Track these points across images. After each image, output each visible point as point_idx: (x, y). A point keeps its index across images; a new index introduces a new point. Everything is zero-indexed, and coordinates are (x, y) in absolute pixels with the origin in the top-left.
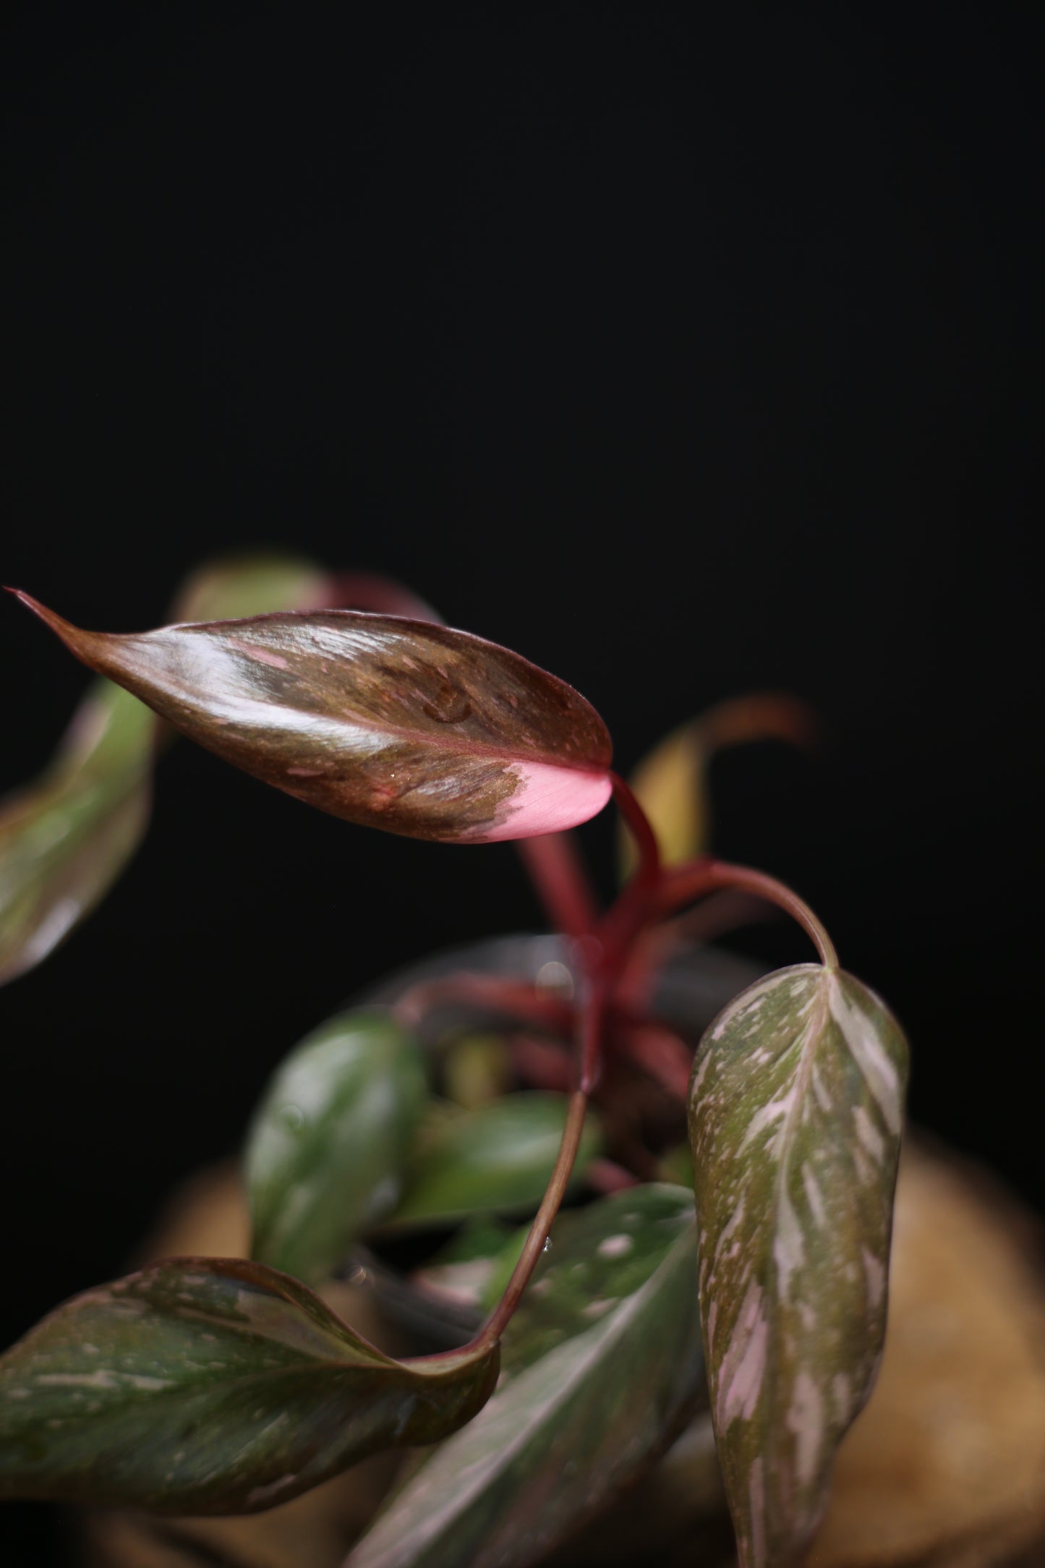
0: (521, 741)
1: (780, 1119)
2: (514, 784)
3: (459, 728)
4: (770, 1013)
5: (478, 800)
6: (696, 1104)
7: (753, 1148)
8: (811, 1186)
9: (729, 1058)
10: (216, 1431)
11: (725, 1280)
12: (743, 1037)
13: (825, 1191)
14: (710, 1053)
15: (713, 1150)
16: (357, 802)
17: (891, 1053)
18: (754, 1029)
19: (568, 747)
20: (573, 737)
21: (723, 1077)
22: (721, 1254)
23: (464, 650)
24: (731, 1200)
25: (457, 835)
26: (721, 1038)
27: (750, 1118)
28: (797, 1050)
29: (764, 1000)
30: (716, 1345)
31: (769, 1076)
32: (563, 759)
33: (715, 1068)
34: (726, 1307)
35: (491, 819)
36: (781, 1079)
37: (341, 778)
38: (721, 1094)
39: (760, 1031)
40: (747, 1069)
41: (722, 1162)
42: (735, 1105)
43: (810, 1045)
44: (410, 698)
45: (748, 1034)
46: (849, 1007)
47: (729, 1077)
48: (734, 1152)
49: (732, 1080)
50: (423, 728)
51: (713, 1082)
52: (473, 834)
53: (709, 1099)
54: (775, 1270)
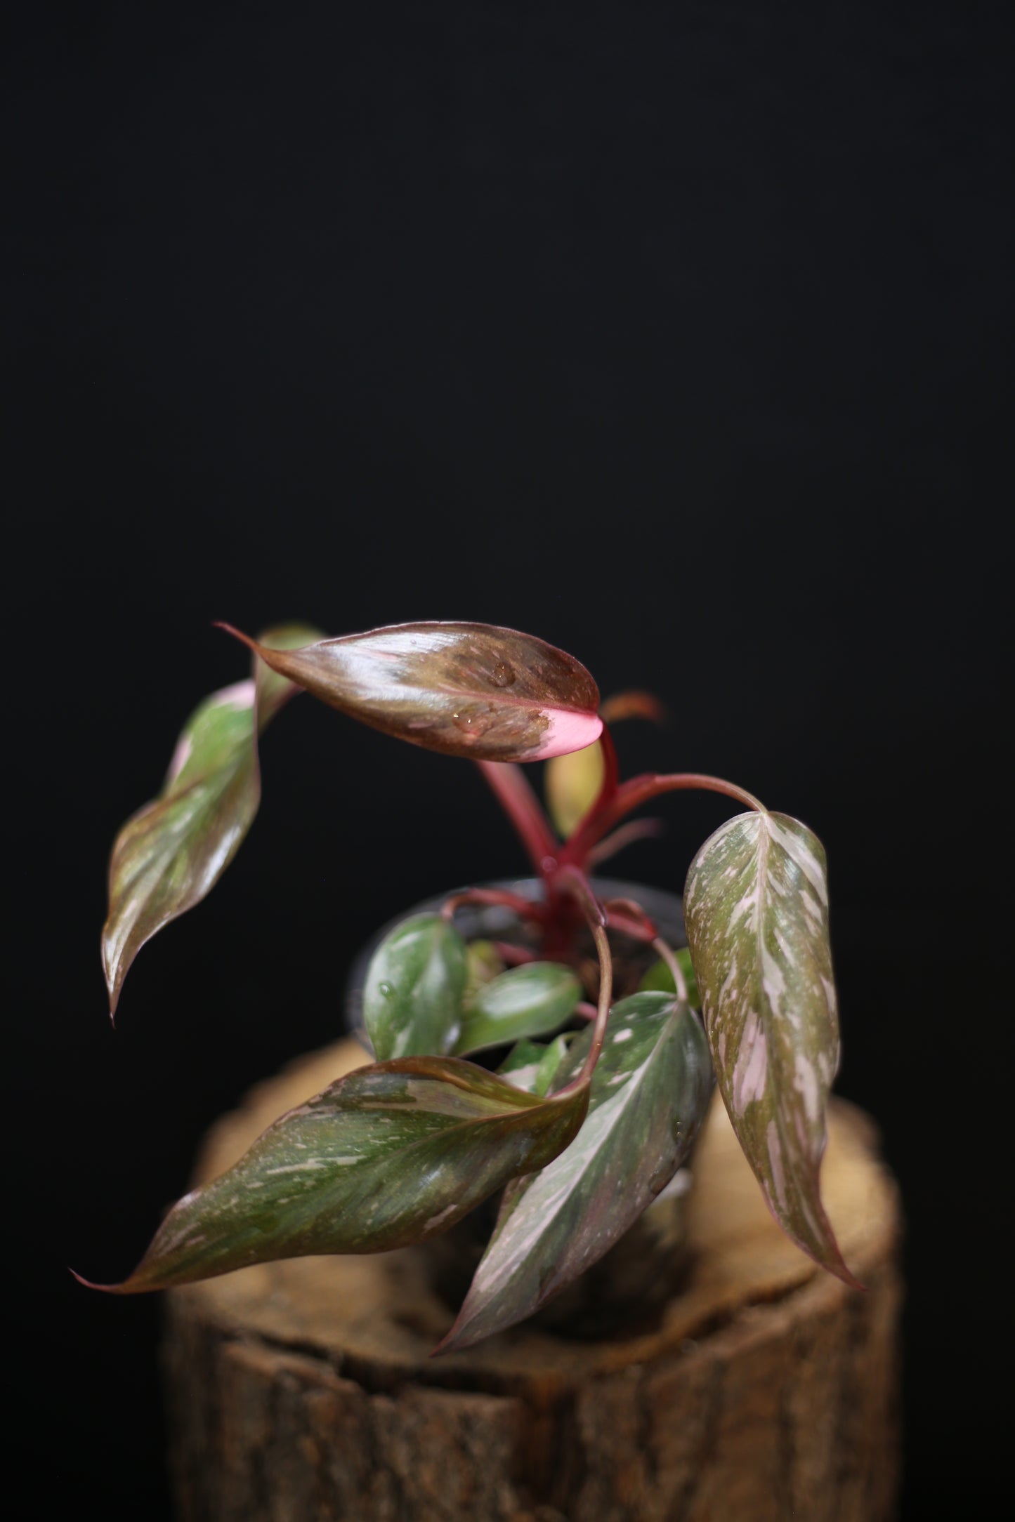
0: (546, 696)
1: (752, 907)
2: (546, 723)
3: (510, 690)
4: (732, 845)
5: (530, 733)
6: (690, 911)
7: (736, 929)
8: (782, 942)
9: (710, 877)
10: (398, 1184)
11: (729, 1016)
12: (717, 862)
13: (790, 942)
14: (696, 876)
15: (708, 936)
16: (455, 741)
17: (816, 856)
18: (724, 856)
19: (573, 699)
20: (576, 691)
21: (708, 890)
22: (724, 1001)
23: (507, 640)
24: (726, 964)
25: (519, 757)
26: (702, 866)
27: (731, 910)
28: (754, 864)
29: (726, 837)
30: (727, 1060)
31: (738, 883)
32: (571, 707)
33: (701, 885)
34: (733, 1033)
35: (538, 745)
36: (747, 883)
37: (444, 727)
38: (708, 900)
39: (727, 857)
40: (723, 882)
41: (716, 942)
42: (719, 905)
43: (762, 860)
44: (477, 673)
45: (720, 860)
46: (784, 832)
47: (712, 888)
48: (724, 933)
49: (715, 890)
50: (489, 692)
51: (701, 894)
52: (529, 755)
53: (701, 905)
54: (767, 997)
